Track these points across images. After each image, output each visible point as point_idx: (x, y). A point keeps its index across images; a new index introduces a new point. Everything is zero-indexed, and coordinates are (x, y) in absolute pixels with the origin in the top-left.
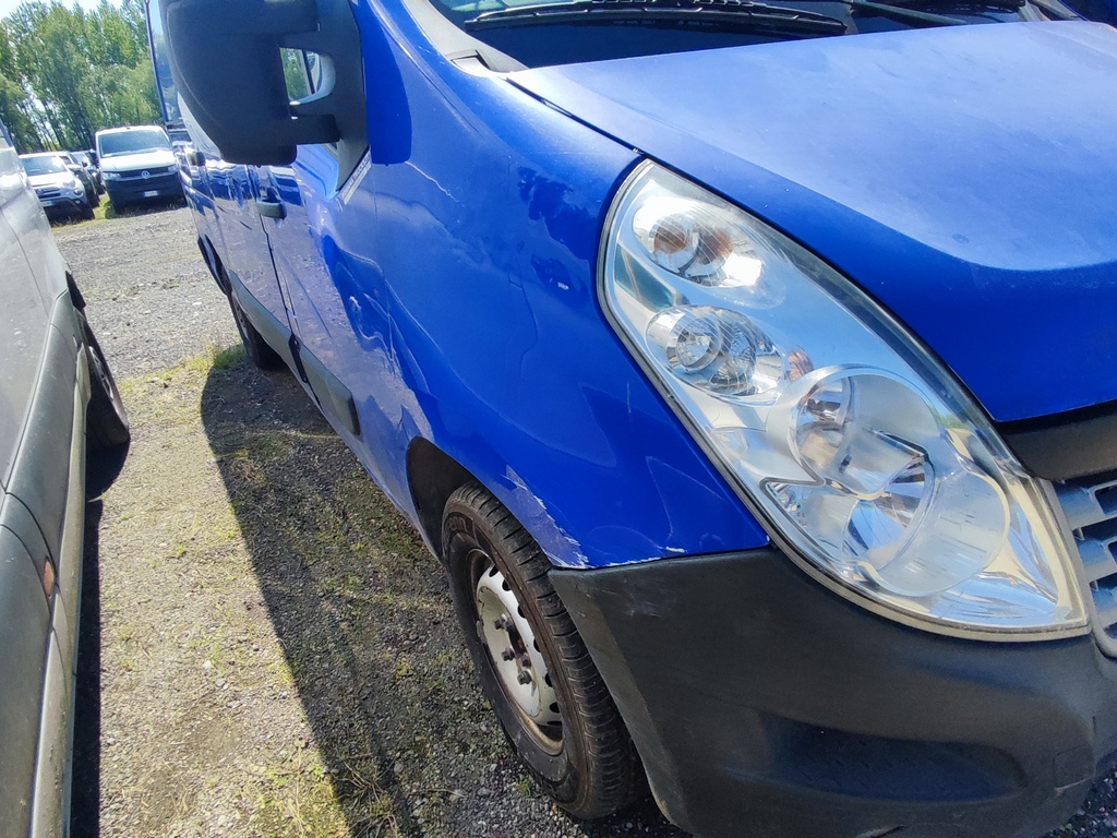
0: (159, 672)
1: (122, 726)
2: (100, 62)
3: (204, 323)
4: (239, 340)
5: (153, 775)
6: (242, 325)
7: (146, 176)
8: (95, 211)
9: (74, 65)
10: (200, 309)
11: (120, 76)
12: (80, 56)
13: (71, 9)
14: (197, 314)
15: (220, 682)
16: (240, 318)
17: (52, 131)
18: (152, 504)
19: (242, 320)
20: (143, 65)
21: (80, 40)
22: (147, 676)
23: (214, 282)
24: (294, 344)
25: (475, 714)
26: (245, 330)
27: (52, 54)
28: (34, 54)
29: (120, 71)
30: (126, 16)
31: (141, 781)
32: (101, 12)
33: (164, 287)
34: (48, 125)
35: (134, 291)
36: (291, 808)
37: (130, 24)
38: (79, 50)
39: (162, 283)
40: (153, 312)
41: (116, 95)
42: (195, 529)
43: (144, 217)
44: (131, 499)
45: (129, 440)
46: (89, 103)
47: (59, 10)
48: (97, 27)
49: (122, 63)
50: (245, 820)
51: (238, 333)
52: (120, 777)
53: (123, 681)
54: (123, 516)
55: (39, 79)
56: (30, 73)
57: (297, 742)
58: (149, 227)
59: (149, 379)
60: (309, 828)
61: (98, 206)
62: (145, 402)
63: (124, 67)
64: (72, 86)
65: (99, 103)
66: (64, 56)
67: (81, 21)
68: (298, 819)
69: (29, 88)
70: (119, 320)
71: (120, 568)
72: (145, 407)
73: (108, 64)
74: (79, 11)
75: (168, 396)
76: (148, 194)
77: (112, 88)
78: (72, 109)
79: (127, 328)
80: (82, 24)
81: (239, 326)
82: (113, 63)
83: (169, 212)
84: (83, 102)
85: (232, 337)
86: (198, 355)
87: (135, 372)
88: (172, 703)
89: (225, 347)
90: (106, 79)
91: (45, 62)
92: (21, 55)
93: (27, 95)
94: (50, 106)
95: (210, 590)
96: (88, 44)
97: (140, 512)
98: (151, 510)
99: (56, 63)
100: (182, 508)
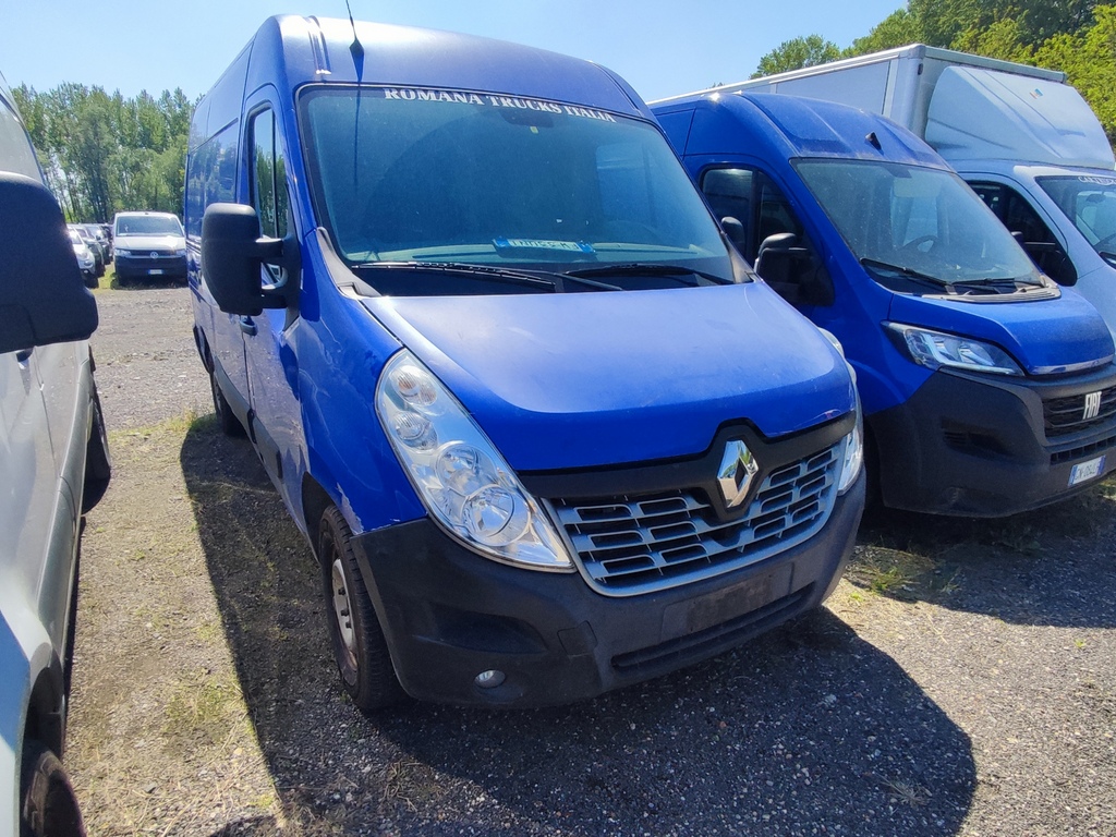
0: (114, 627)
1: (83, 655)
2: (129, 144)
3: (185, 393)
4: (213, 410)
5: (102, 682)
6: (218, 398)
7: (154, 256)
8: (99, 280)
9: (103, 143)
10: (184, 381)
11: (145, 159)
12: (111, 137)
13: (111, 95)
14: (180, 385)
15: (156, 635)
16: (217, 392)
17: (69, 198)
18: (122, 524)
19: (218, 394)
20: (170, 152)
21: (115, 123)
22: (104, 629)
23: (200, 359)
24: (251, 415)
25: (324, 663)
26: (219, 402)
27: (85, 132)
28: (67, 130)
29: (147, 154)
30: (163, 109)
31: (94, 683)
32: (139, 102)
33: (155, 359)
34: (66, 193)
35: (128, 358)
36: (192, 702)
37: (165, 116)
38: (112, 132)
39: (153, 355)
40: (142, 379)
41: (138, 175)
42: (153, 543)
43: (145, 292)
44: (105, 520)
45: (109, 477)
46: (111, 179)
47: (98, 94)
48: (132, 113)
49: (150, 147)
50: (160, 707)
51: (213, 404)
52: (79, 681)
53: (87, 631)
54: (98, 529)
55: (67, 151)
56: (59, 145)
57: (203, 670)
58: (149, 303)
59: (132, 433)
60: (201, 713)
61: (103, 275)
62: (126, 450)
63: (151, 151)
64: (97, 162)
65: (120, 180)
66: (96, 134)
67: (119, 107)
68: (195, 708)
69: (55, 157)
70: (111, 382)
71: (92, 564)
72: (125, 454)
73: (136, 146)
74: (118, 97)
75: (145, 448)
76: (153, 272)
77: (136, 168)
78: (93, 182)
79: (118, 390)
80: (118, 110)
81: (215, 399)
82: (141, 146)
83: (169, 290)
84: (105, 176)
85: (208, 407)
86: (176, 418)
87: (121, 426)
88: (120, 645)
89: (200, 415)
90: (132, 160)
91: (76, 138)
92: (54, 128)
93: (51, 164)
94: (72, 177)
95: (158, 582)
96: (121, 128)
97: (111, 528)
98: (121, 528)
99: (87, 139)
100: (145, 528)
